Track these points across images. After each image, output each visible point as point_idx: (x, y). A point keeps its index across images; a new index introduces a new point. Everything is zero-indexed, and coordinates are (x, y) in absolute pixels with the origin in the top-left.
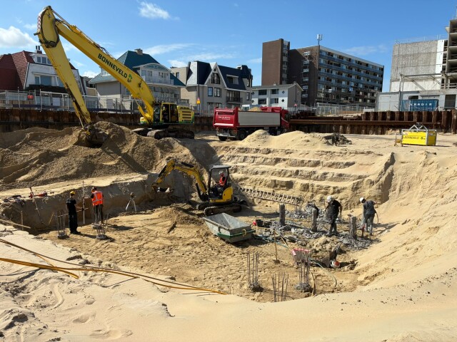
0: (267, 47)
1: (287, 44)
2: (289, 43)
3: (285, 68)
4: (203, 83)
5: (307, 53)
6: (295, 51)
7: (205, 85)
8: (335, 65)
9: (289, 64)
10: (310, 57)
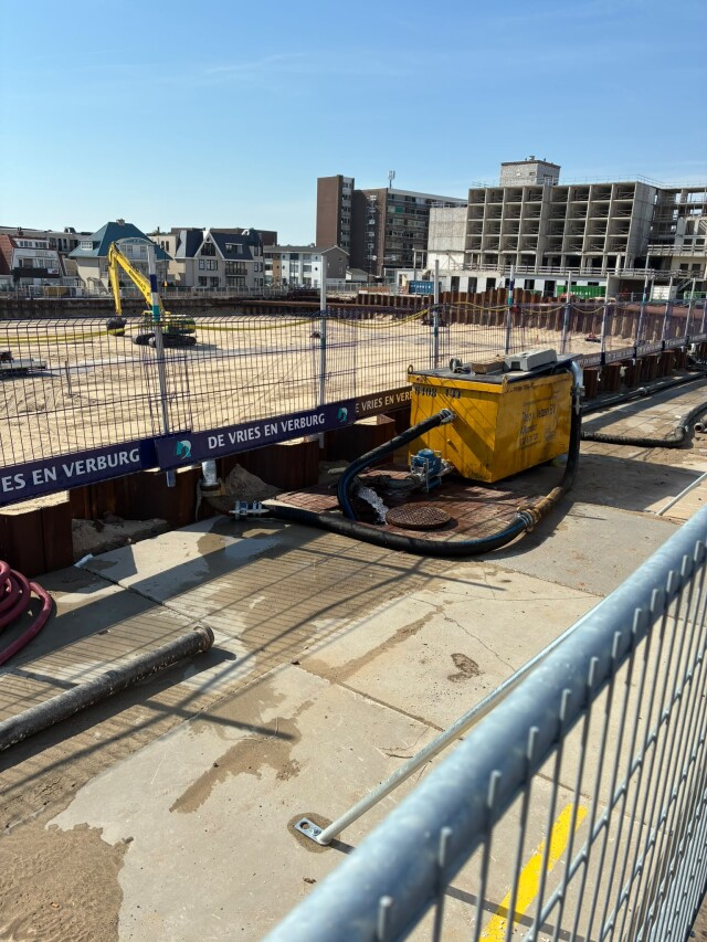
0: (323, 184)
1: (350, 182)
2: (353, 180)
3: (347, 215)
4: (193, 256)
5: (373, 198)
6: (360, 193)
7: (195, 258)
8: (418, 212)
9: (352, 210)
10: (376, 203)
